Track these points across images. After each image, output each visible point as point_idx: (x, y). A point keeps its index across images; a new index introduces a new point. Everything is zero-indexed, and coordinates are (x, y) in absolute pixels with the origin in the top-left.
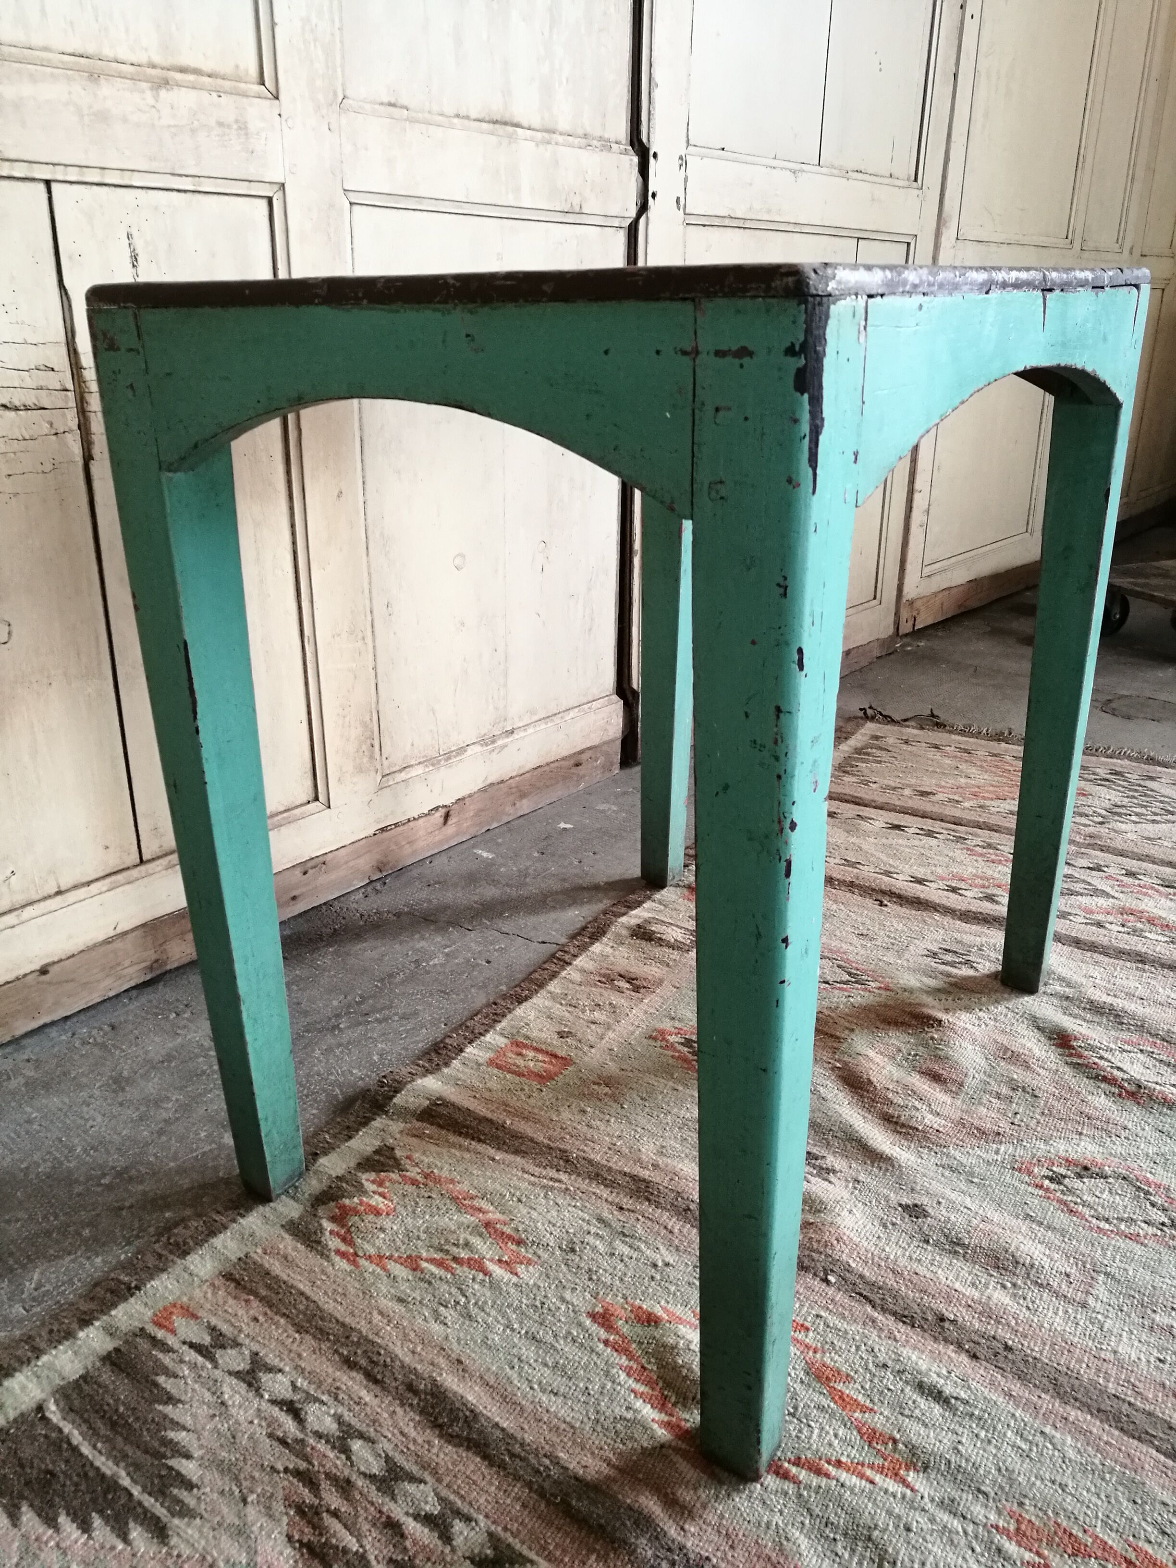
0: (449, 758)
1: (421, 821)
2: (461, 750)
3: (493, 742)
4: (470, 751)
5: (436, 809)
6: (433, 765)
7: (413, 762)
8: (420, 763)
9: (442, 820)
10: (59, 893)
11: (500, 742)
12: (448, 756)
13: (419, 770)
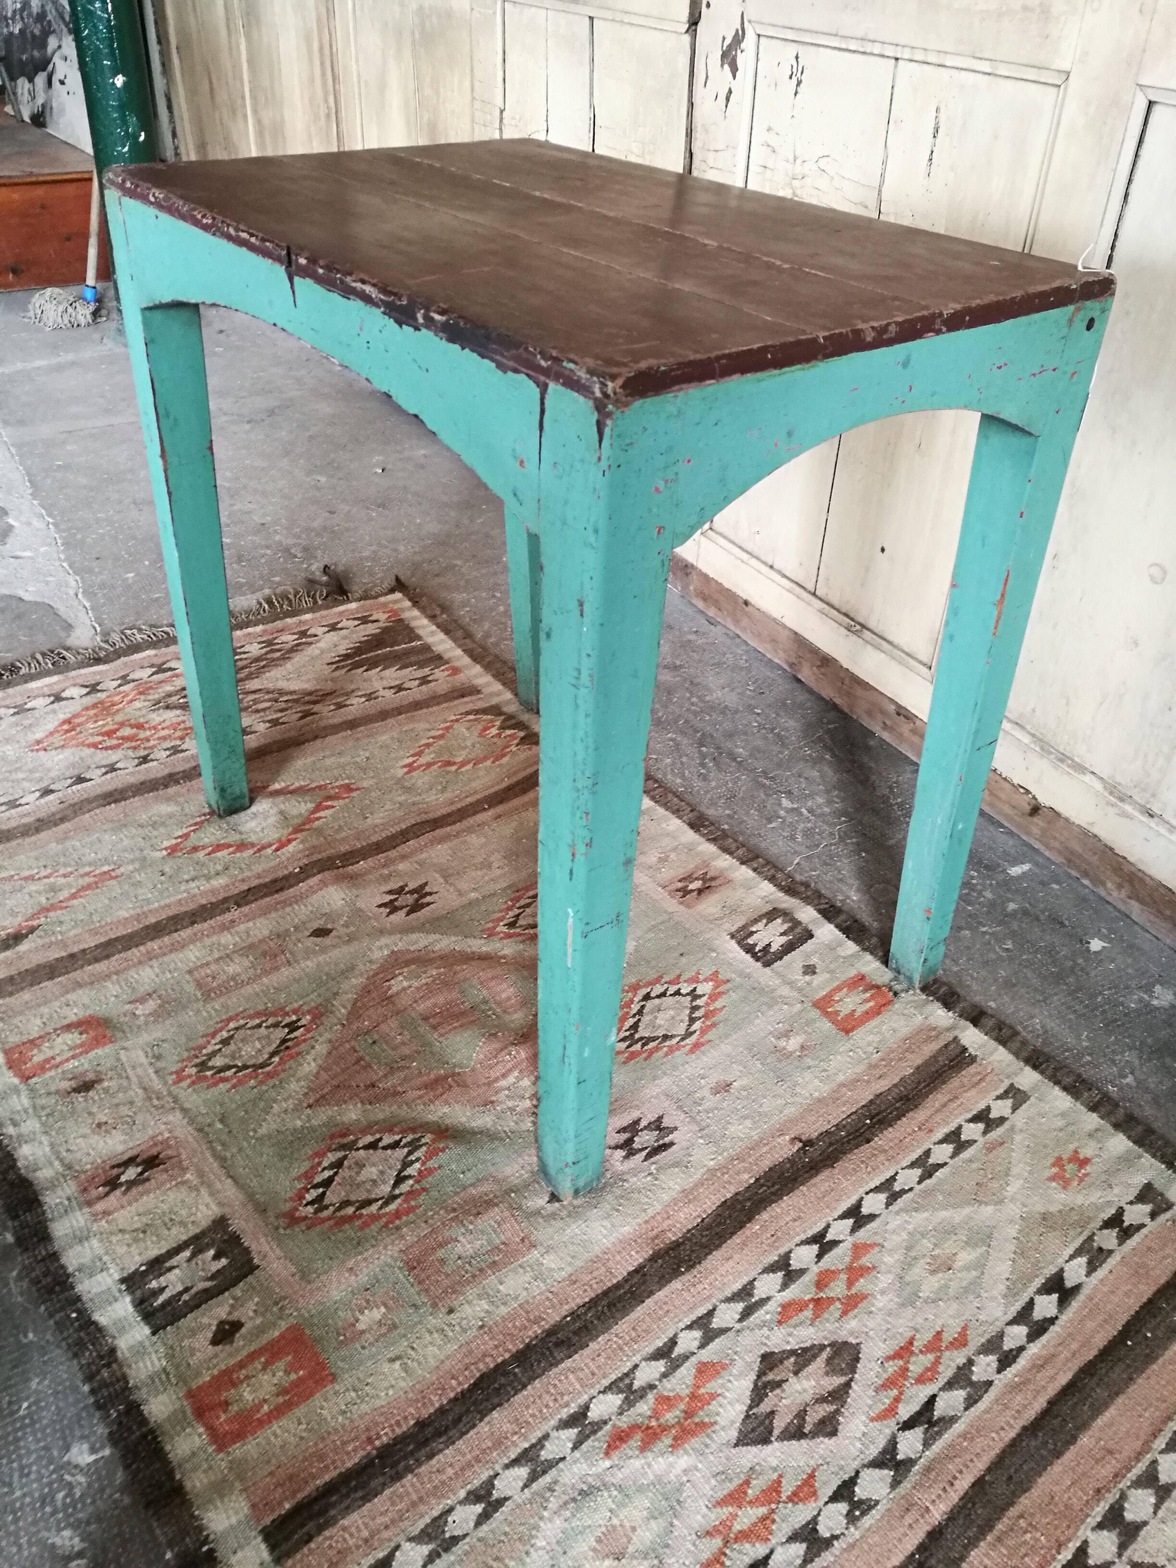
0: (1062, 761)
1: (1006, 785)
2: (1081, 768)
3: (1122, 800)
4: (1088, 778)
5: (1028, 792)
6: (1042, 749)
7: (1028, 727)
8: (1033, 735)
9: (1028, 808)
10: (771, 567)
11: (1128, 808)
12: (1063, 758)
13: (1026, 739)
